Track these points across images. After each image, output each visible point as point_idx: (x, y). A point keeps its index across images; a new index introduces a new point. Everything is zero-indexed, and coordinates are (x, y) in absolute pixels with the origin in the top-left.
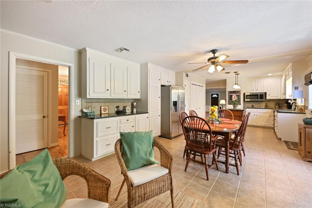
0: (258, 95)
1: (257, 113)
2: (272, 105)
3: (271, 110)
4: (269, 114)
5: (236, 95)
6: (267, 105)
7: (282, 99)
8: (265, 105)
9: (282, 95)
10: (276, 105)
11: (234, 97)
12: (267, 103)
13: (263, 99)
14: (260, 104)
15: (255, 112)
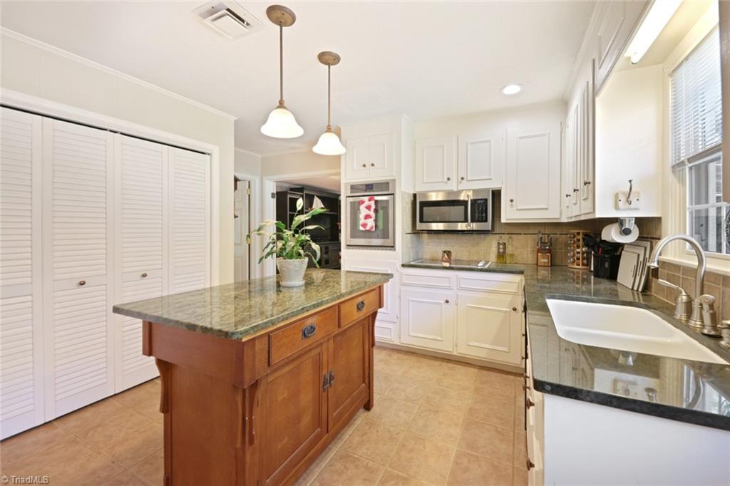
0: (467, 202)
1: (461, 293)
2: (524, 250)
3: (517, 279)
4: (509, 298)
5: (372, 203)
6: (505, 248)
7: (564, 220)
8: (499, 252)
9: (566, 201)
10: (539, 251)
11: (367, 212)
12: (505, 238)
13: (486, 221)
14: (478, 244)
15: (449, 288)
